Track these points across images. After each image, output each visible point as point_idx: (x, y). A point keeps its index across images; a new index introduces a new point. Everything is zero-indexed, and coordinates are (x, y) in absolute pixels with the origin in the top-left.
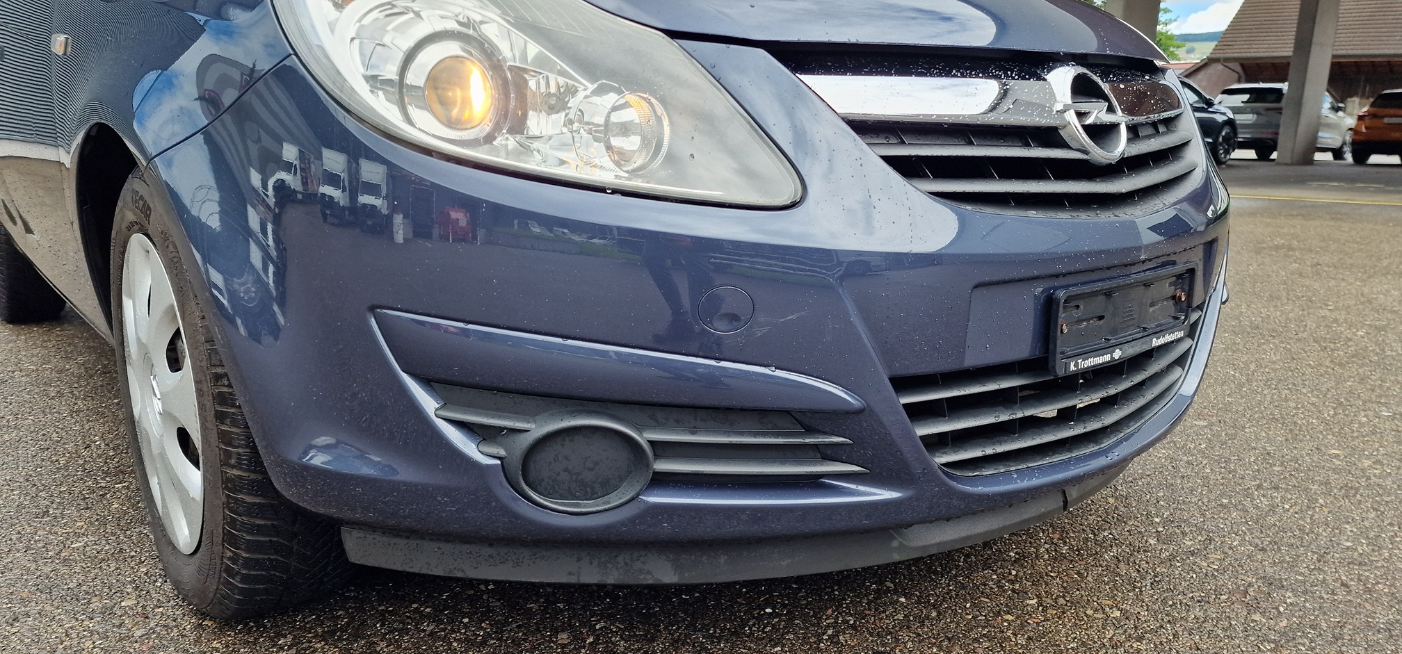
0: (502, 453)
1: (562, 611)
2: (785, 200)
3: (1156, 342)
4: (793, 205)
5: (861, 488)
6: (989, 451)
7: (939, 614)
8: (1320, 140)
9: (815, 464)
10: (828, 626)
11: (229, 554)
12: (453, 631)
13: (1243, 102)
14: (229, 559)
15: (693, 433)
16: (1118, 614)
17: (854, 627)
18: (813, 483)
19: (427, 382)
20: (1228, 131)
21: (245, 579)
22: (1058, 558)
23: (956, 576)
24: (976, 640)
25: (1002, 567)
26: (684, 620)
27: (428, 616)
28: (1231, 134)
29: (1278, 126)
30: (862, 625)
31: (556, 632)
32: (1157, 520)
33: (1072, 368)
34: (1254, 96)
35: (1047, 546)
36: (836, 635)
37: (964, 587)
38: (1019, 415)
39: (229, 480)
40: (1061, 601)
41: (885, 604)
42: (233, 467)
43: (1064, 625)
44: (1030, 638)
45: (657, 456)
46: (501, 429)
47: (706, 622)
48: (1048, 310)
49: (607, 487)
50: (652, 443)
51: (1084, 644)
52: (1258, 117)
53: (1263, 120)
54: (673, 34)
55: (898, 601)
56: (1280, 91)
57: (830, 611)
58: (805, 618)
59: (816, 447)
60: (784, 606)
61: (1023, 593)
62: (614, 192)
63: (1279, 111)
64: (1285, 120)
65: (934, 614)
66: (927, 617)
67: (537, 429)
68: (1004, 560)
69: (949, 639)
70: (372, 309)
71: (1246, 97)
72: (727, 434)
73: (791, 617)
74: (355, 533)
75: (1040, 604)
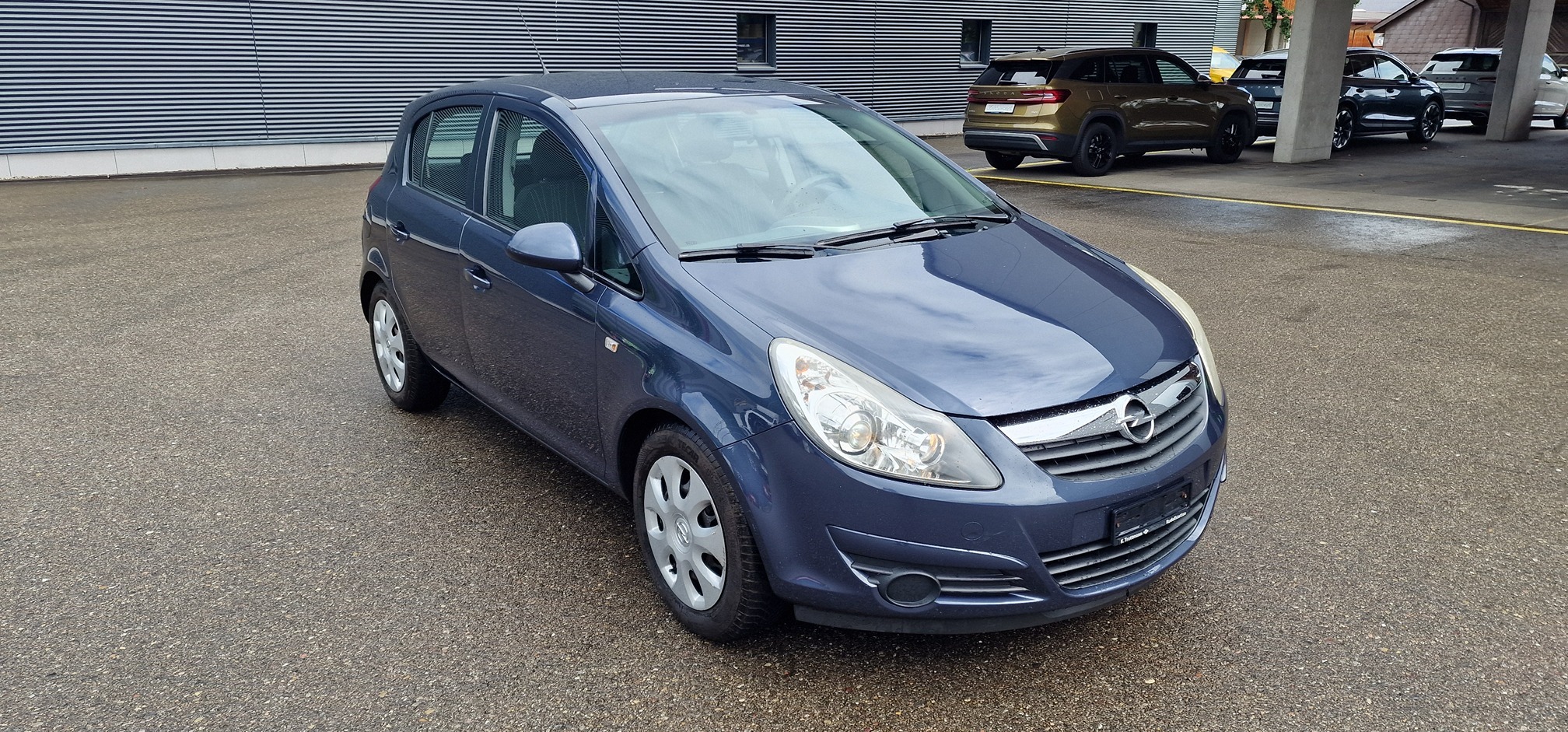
0: (878, 583)
1: (877, 640)
2: (995, 485)
3: (1168, 522)
4: (999, 487)
5: (1027, 597)
6: (1084, 578)
7: (1067, 645)
8: (1537, 110)
9: (1008, 587)
10: (1011, 651)
11: (740, 615)
12: (827, 649)
13: (1454, 70)
14: (739, 617)
15: (957, 577)
16: (1157, 645)
17: (1023, 651)
18: (1006, 595)
19: (847, 554)
20: (1434, 106)
21: (744, 625)
22: (1135, 614)
23: (1077, 624)
24: (1083, 658)
25: (1103, 619)
26: (939, 646)
27: (811, 641)
28: (1437, 110)
29: (1490, 97)
30: (1028, 650)
31: (877, 651)
32: (1195, 591)
33: (1122, 542)
34: (1468, 64)
35: (1130, 607)
36: (1014, 655)
37: (1081, 631)
38: (1099, 561)
39: (746, 584)
40: (1130, 639)
41: (1040, 639)
42: (748, 578)
43: (1128, 651)
44: (1110, 658)
45: (943, 586)
46: (877, 573)
47: (950, 647)
48: (1110, 519)
49: (921, 598)
50: (940, 581)
51: (1136, 661)
52: (1471, 86)
53: (1476, 90)
54: (948, 414)
55: (1046, 638)
56: (1495, 57)
57: (1011, 643)
58: (999, 646)
59: (1009, 581)
60: (989, 640)
61: (1111, 635)
62: (927, 485)
63: (1493, 79)
64: (1497, 89)
65: (1064, 645)
66: (1061, 646)
67: (895, 574)
68: (1105, 615)
69: (1070, 658)
70: (827, 525)
71: (1458, 64)
72: (971, 577)
73: (992, 647)
74: (801, 608)
75: (1119, 640)
